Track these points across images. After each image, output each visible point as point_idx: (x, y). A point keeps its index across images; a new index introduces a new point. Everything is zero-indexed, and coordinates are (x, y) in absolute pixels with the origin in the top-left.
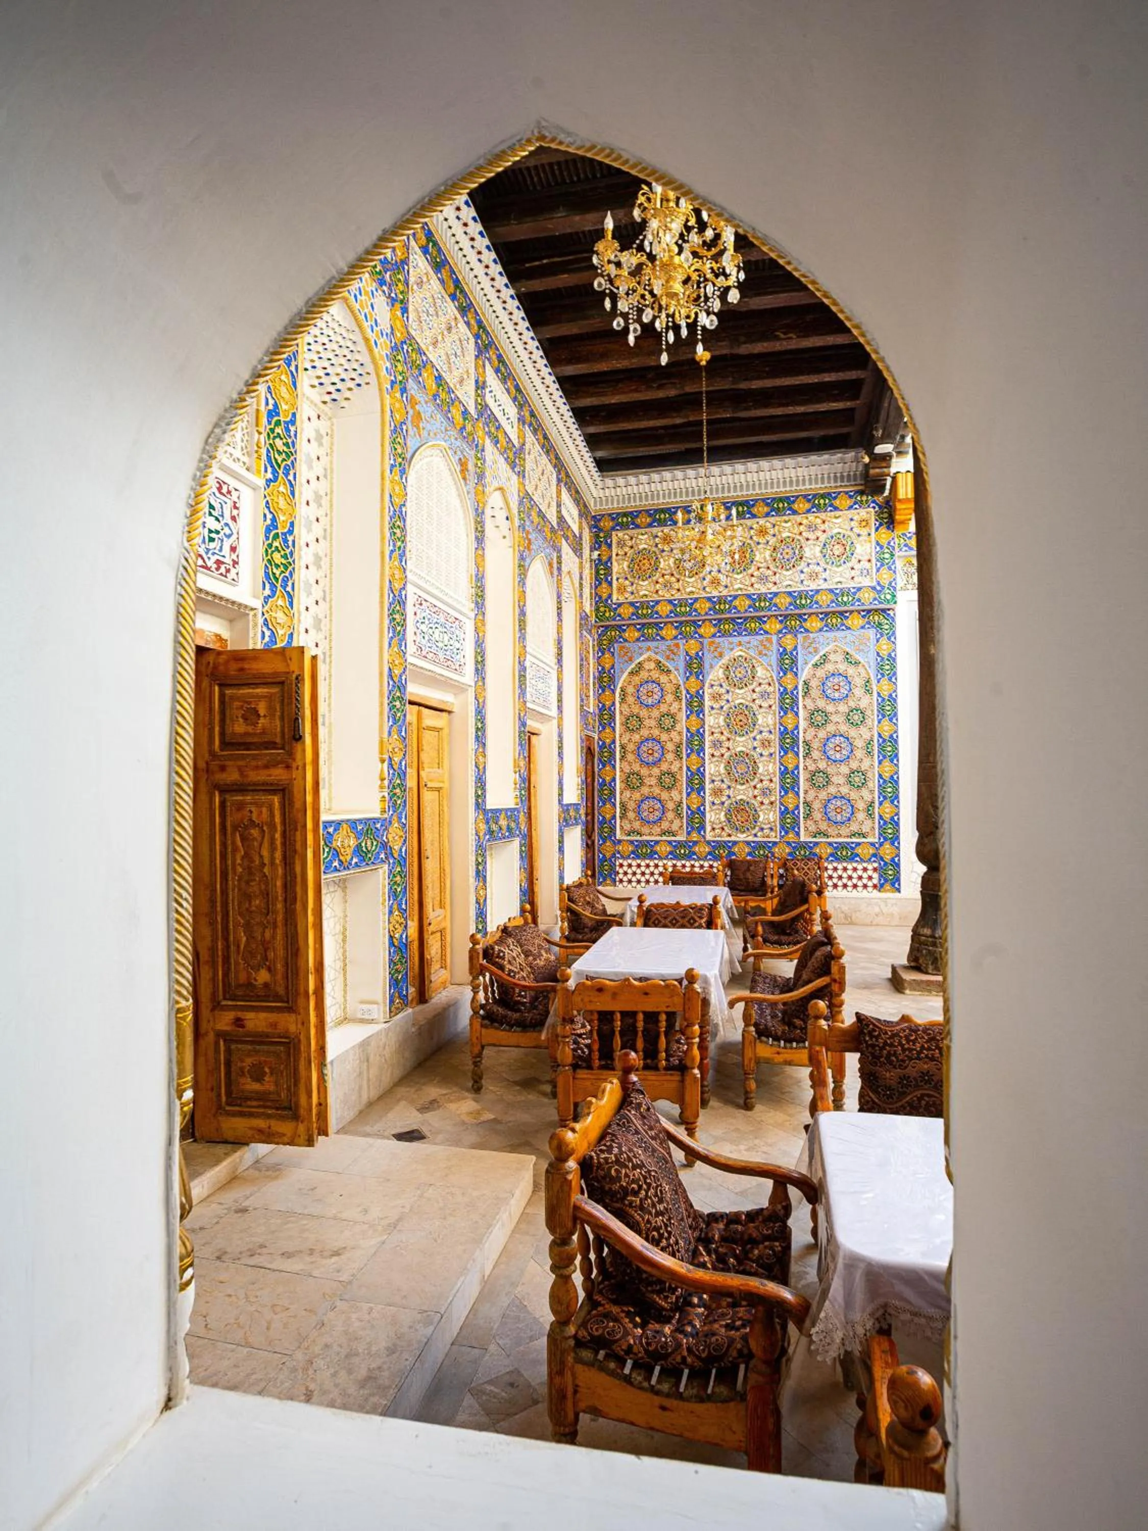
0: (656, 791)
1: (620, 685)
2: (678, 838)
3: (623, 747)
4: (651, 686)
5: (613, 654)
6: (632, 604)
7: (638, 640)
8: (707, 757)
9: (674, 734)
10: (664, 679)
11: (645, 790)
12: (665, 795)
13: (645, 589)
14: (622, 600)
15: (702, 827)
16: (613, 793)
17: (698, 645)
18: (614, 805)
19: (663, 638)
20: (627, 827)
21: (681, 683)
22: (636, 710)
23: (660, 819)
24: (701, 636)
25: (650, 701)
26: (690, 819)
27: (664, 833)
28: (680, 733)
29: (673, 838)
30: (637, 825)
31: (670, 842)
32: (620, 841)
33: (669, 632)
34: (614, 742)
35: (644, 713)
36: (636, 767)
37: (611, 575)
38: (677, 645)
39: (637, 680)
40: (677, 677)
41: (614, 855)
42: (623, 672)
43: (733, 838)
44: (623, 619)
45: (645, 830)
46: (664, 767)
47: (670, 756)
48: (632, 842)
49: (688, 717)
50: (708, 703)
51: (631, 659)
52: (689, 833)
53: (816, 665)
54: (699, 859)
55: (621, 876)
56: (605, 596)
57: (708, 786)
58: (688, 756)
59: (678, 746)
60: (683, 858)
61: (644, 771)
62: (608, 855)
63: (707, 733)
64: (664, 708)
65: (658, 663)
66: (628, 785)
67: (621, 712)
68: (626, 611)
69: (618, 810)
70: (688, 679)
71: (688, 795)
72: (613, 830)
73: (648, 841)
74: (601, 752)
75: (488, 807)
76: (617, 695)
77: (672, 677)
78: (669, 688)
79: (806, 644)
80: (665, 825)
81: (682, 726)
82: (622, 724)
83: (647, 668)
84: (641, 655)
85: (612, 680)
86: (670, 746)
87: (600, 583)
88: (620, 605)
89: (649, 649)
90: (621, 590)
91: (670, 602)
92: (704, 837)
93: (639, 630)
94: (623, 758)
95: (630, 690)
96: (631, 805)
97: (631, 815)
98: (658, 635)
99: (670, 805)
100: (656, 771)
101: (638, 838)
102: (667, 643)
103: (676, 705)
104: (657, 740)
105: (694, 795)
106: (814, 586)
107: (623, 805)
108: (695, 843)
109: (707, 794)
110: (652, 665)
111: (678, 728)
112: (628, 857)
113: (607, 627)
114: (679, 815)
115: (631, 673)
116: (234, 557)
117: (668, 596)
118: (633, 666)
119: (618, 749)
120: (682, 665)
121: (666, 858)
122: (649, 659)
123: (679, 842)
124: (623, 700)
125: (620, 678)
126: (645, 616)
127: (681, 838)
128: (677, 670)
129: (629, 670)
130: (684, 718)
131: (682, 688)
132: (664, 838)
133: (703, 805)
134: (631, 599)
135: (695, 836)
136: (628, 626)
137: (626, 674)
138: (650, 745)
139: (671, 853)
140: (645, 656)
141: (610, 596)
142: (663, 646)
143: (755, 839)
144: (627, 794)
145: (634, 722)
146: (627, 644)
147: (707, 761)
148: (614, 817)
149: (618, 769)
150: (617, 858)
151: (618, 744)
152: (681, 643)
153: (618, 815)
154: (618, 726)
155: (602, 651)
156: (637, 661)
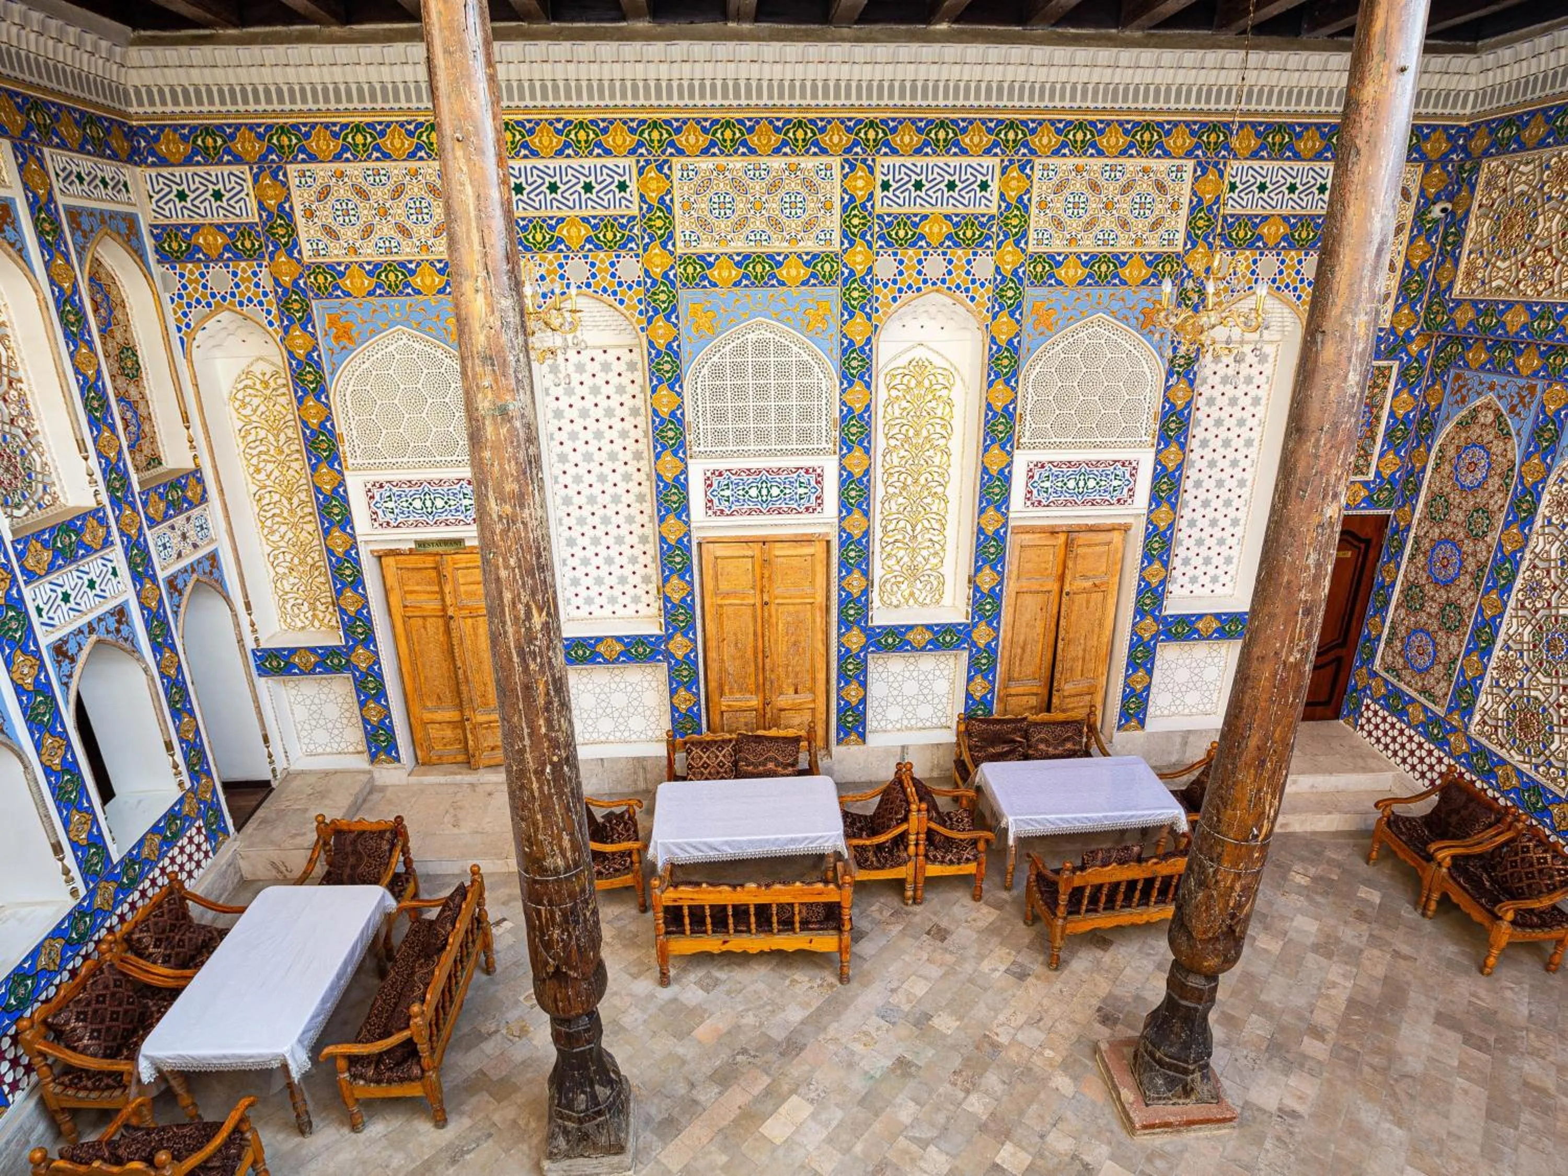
0: (1434, 625)
1: (1439, 441)
2: (1437, 709)
3: (1416, 541)
4: (1477, 454)
5: (1445, 385)
6: (1476, 304)
7: (1482, 367)
8: (1512, 603)
9: (1481, 546)
10: (1497, 446)
11: (1422, 618)
12: (1441, 637)
13: (1502, 276)
14: (1465, 293)
15: (1468, 711)
16: (1387, 602)
17: (1561, 397)
18: (1384, 621)
19: (1517, 371)
20: (1389, 659)
21: (1518, 461)
22: (1447, 488)
23: (1427, 669)
25: (1469, 479)
26: (1459, 691)
27: (1423, 691)
28: (1489, 548)
29: (1431, 706)
30: (1399, 662)
31: (1426, 709)
32: (1376, 674)
33: (1529, 362)
34: (1408, 528)
35: (1455, 497)
36: (1423, 578)
37: (1462, 245)
38: (1532, 389)
39: (1463, 437)
40: (1516, 450)
41: (1365, 689)
42: (1448, 419)
43: (1503, 753)
44: (1459, 329)
45: (1406, 675)
46: (1454, 593)
47: (1465, 581)
48: (1387, 683)
49: (1507, 525)
50: (1543, 509)
51: (1464, 401)
52: (1450, 710)
54: (1451, 755)
55: (1363, 721)
56: (1444, 283)
57: (1497, 652)
58: (1487, 590)
59: (1481, 568)
60: (1433, 741)
61: (1429, 589)
62: (1359, 685)
63: (1525, 564)
64: (1482, 497)
65: (1498, 415)
66: (1407, 597)
67: (1430, 485)
68: (1464, 316)
69: (1386, 630)
70: (1529, 456)
71: (1468, 652)
72: (1373, 654)
73: (1403, 693)
74: (1391, 540)
76: (1433, 455)
77: (1508, 447)
78: (1500, 464)
80: (1429, 681)
81: (1492, 538)
82: (1426, 504)
83: (1482, 420)
84: (1479, 394)
85: (1432, 429)
86: (1471, 564)
87: (1444, 260)
88: (1459, 303)
89: (1491, 388)
90: (1470, 274)
91: (1528, 307)
92: (1467, 727)
93: (1488, 350)
94: (1412, 557)
95: (1451, 452)
96: (1402, 631)
97: (1398, 645)
98: (1511, 363)
99: (1444, 656)
100: (1442, 595)
101: (1395, 681)
102: (1520, 382)
103: (1498, 498)
104: (1457, 547)
105: (1475, 656)
107: (1393, 625)
108: (1454, 730)
109: (1492, 664)
110: (1490, 417)
111: (1488, 539)
112: (1378, 701)
113: (1447, 338)
114: (1449, 677)
115: (1460, 425)
118: (1464, 412)
119: (1410, 542)
120: (1527, 429)
121: (1415, 728)
122: (1488, 407)
123: (1435, 715)
124: (1437, 467)
125: (1442, 428)
126: (1487, 329)
127: (1440, 711)
128: (1520, 435)
129: (1456, 419)
130: (1502, 523)
131: (1516, 471)
132: (1422, 699)
133: (1482, 677)
134: (1479, 293)
135: (1456, 719)
136: (1474, 339)
137: (1449, 427)
138: (1448, 552)
139: (1422, 724)
140: (1484, 399)
141: (1450, 286)
142: (1513, 385)
143: (1532, 774)
144: (1402, 612)
145: (1441, 508)
146: (1466, 373)
147: (1509, 611)
148: (1379, 638)
149: (1402, 572)
150: (1366, 696)
151: (1412, 535)
152: (1540, 384)
153: (1384, 636)
154: (1420, 506)
155: (1435, 378)
156: (1472, 405)
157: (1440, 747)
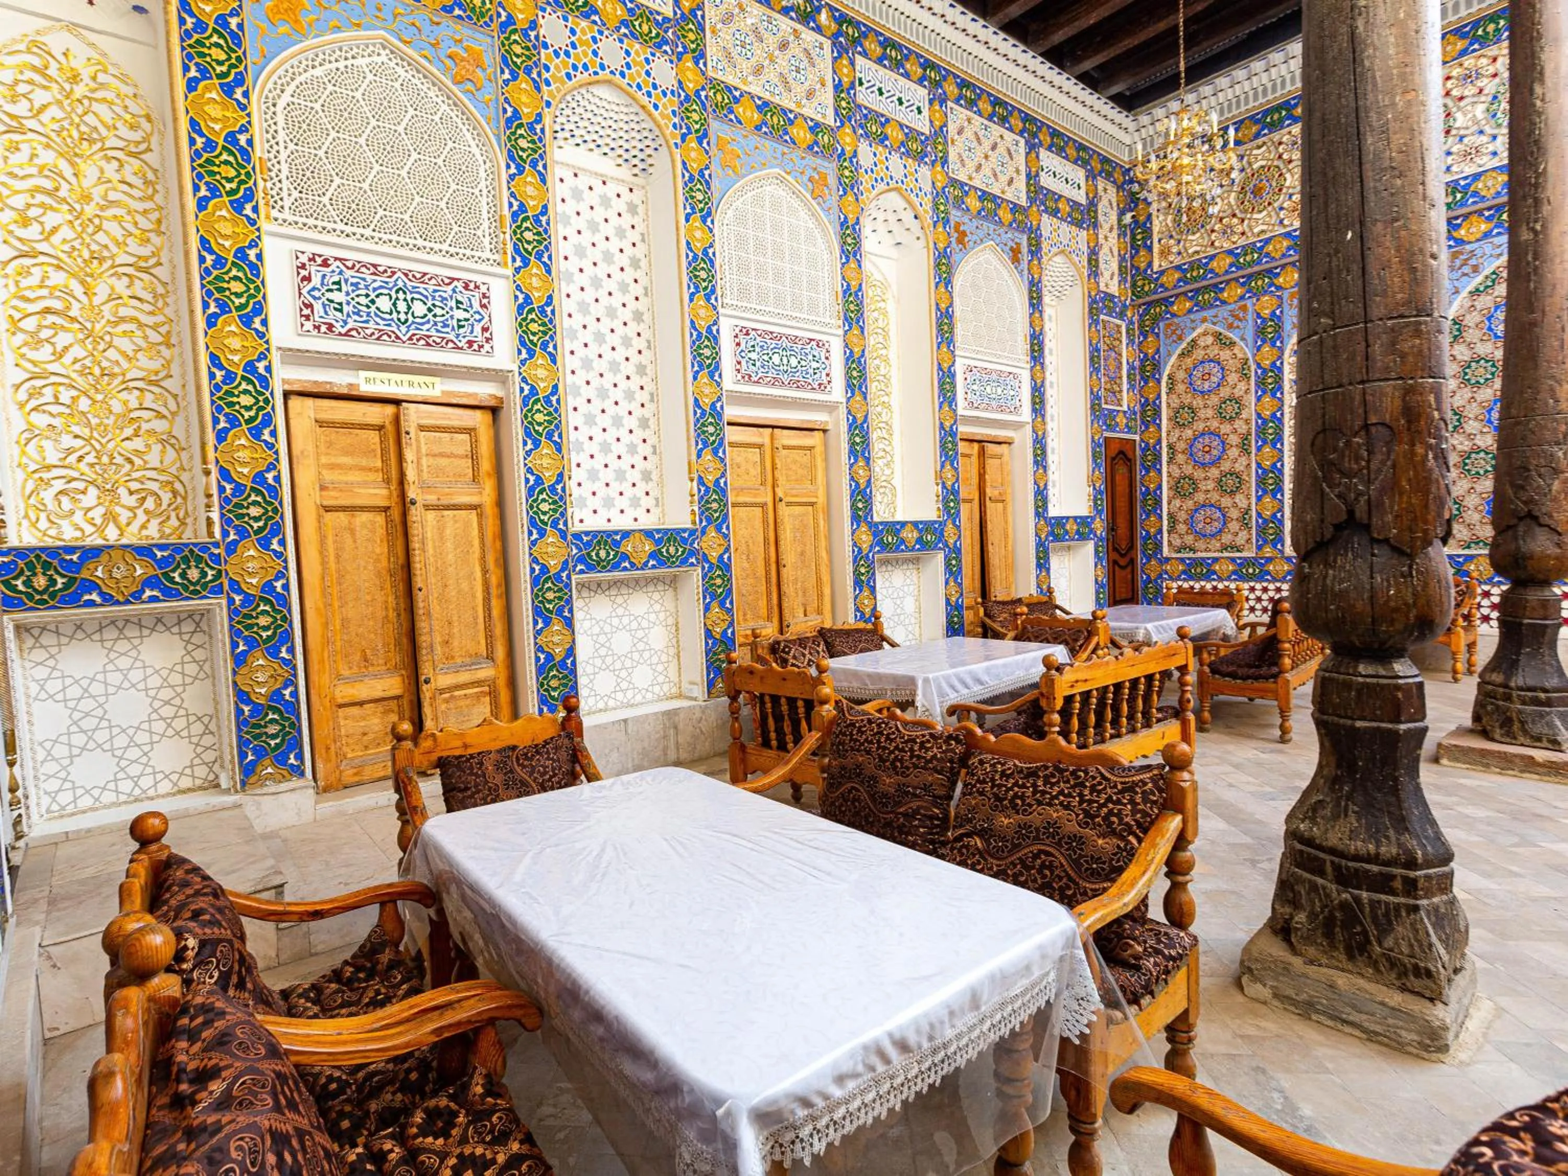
0: (1215, 497)
1: (1167, 373)
2: (1245, 554)
3: (1171, 447)
4: (1207, 367)
5: (1158, 335)
6: (1178, 268)
7: (1190, 311)
8: (1285, 448)
9: (1239, 425)
10: (1225, 354)
11: (1200, 497)
12: (1226, 502)
13: (1195, 244)
14: (1165, 265)
15: (1279, 539)
16: (1158, 502)
17: (1275, 300)
18: (1161, 517)
19: (1224, 302)
20: (1177, 542)
21: (1250, 356)
22: (1187, 399)
23: (1220, 531)
24: (1279, 288)
25: (1206, 386)
26: (1262, 530)
27: (1224, 548)
28: (1247, 422)
29: (1238, 555)
30: (1189, 539)
31: (1233, 560)
32: (1168, 560)
33: (1233, 293)
34: (1159, 441)
35: (1198, 402)
36: (1188, 469)
37: (1151, 237)
38: (1244, 308)
39: (1189, 362)
40: (1244, 350)
41: (1160, 576)
42: (1170, 355)
44: (1167, 289)
45: (1200, 545)
46: (1226, 466)
47: (1234, 452)
48: (1182, 560)
49: (1259, 399)
50: (1288, 377)
51: (1180, 338)
52: (1259, 548)
53: (1476, 292)
54: (1275, 580)
56: (1143, 266)
57: (1287, 487)
58: (1259, 449)
59: (1245, 438)
60: (1251, 580)
61: (1199, 474)
62: (1153, 576)
63: (1286, 415)
64: (1225, 392)
65: (1218, 336)
66: (1178, 489)
67: (1169, 405)
68: (1171, 279)
69: (1165, 523)
70: (1259, 349)
71: (1259, 499)
72: (1158, 546)
73: (1203, 559)
74: (1144, 456)
75: (876, 519)
76: (1164, 384)
77: (1236, 351)
78: (1232, 365)
79: (1458, 263)
80: (1226, 538)
81: (1250, 412)
82: (1170, 419)
83: (1203, 344)
84: (1194, 329)
85: (1157, 367)
86: (1234, 439)
87: (1137, 252)
88: (1162, 273)
89: (1204, 320)
90: (1164, 253)
91: (1230, 252)
92: (1282, 552)
93: (1191, 298)
94: (1171, 460)
95: (1181, 375)
96: (1182, 516)
97: (1182, 528)
98: (1217, 299)
99: (1234, 514)
100: (1214, 472)
101: (1191, 555)
102: (1229, 307)
103: (1242, 386)
104: (1215, 434)
105: (1267, 499)
106: (1470, 170)
107: (1171, 516)
108: (1269, 560)
109: (1286, 497)
110: (1210, 340)
111: (1244, 415)
112: (1178, 578)
113: (1149, 304)
114: (1247, 526)
115: (1182, 355)
116: (487, 335)
117: (1227, 245)
118: (1184, 345)
119: (1165, 450)
120: (1250, 333)
121: (1228, 579)
122: (1205, 334)
123: (1245, 559)
124: (1171, 390)
125: (1166, 363)
126: (1195, 279)
127: (1249, 553)
128: (1243, 339)
129: (1179, 351)
130: (1253, 400)
131: (1251, 362)
132: (1226, 554)
133: (1279, 510)
134: (1178, 261)
135: (1268, 551)
136: (1177, 296)
137: (1173, 359)
138: (1207, 441)
139: (1234, 572)
140: (1199, 331)
141: (1150, 265)
142: (1223, 312)
144: (1177, 502)
145: (1186, 414)
146: (1176, 320)
147: (1285, 454)
148: (1160, 531)
149: (1165, 474)
150: (1164, 580)
151: (1164, 444)
152: (1249, 303)
153: (1165, 528)
154: (1165, 422)
155: (1145, 335)
156: (1189, 339)
157: (1260, 579)
